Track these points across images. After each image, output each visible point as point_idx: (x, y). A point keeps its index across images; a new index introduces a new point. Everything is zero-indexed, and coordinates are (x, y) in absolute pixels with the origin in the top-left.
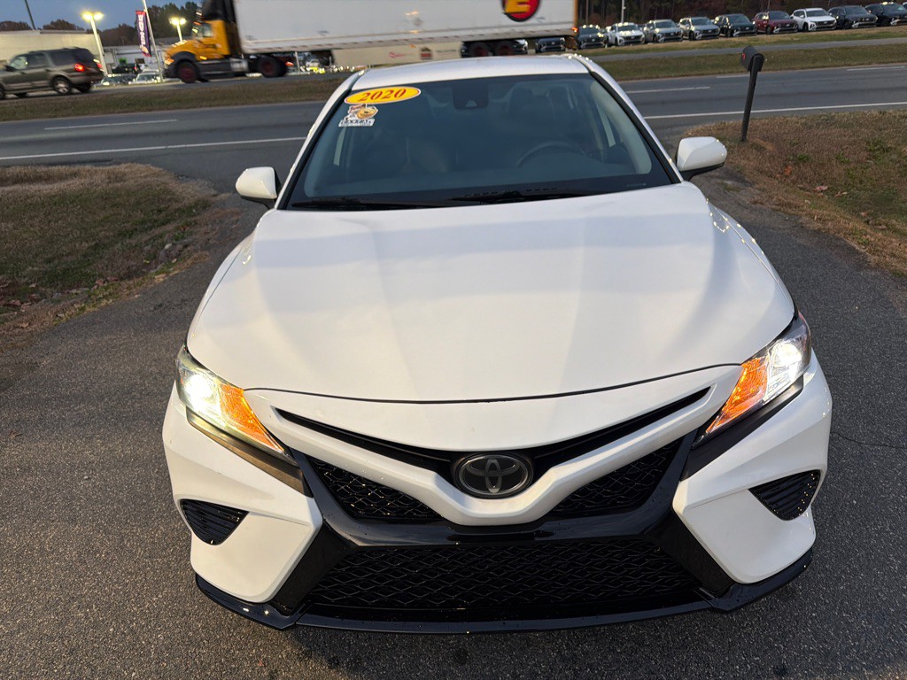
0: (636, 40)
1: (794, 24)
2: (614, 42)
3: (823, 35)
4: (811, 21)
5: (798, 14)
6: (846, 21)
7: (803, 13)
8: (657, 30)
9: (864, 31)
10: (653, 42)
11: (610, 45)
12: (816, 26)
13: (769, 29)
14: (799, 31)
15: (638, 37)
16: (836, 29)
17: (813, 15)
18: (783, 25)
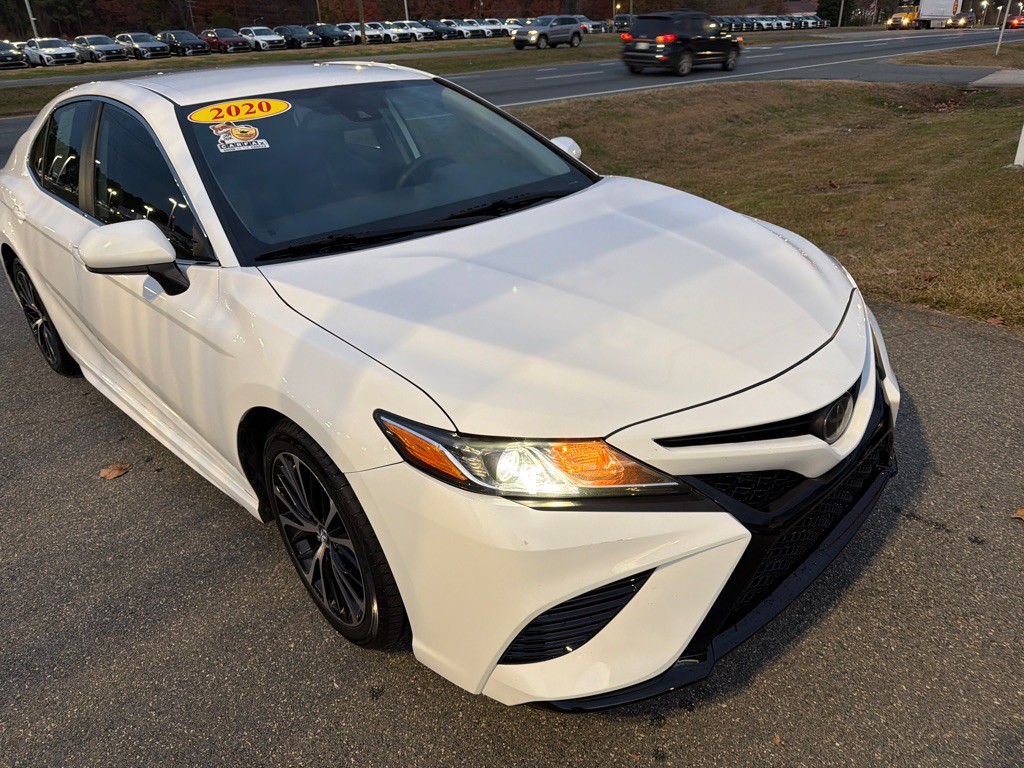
0: (69, 59)
1: (245, 42)
2: (39, 61)
3: (278, 55)
4: (262, 39)
5: (245, 32)
6: (294, 40)
7: (251, 32)
8: (93, 47)
9: (314, 50)
10: (92, 61)
11: (34, 65)
12: (268, 45)
13: (222, 48)
14: (253, 50)
15: (71, 55)
16: (288, 48)
17: (260, 34)
18: (236, 44)
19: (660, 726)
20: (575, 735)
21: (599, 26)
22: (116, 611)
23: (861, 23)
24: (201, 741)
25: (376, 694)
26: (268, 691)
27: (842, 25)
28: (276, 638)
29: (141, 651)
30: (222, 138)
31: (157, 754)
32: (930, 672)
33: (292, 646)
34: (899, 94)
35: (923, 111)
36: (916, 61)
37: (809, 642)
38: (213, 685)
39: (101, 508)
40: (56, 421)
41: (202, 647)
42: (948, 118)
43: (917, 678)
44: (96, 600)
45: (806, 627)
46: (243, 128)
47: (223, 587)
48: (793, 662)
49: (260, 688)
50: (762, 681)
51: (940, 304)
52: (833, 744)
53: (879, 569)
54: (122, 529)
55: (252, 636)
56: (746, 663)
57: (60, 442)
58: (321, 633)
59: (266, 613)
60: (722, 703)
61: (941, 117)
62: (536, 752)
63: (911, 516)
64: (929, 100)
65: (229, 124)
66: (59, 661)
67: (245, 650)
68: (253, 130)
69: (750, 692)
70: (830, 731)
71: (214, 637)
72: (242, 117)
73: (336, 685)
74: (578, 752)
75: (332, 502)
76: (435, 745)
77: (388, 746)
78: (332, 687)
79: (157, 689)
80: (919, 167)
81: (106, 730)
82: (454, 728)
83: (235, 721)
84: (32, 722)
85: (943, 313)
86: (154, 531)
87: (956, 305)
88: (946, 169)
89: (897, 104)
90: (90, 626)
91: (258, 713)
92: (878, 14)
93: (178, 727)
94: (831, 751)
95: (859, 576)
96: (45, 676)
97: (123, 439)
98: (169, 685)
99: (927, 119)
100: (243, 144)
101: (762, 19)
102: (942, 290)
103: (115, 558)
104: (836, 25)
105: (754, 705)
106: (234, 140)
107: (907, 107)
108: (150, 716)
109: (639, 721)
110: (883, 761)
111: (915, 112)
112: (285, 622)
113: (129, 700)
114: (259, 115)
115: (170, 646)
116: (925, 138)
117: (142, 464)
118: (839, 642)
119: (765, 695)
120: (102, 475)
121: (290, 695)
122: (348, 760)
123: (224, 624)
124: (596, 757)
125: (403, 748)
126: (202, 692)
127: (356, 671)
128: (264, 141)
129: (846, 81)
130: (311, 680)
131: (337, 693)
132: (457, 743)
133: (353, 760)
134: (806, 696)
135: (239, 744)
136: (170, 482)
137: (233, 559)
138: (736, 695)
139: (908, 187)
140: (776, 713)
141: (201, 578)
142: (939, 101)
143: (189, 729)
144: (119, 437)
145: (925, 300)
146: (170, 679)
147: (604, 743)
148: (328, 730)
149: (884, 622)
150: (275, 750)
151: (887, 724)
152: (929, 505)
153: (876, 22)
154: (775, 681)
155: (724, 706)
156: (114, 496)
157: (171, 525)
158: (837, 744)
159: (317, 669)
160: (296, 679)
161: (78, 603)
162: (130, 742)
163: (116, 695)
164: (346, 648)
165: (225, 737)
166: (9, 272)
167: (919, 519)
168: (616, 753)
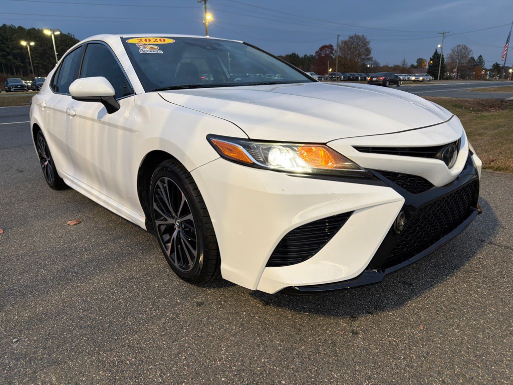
19: (355, 321)
20: (307, 323)
21: (321, 77)
22: (68, 272)
23: (449, 78)
24: (105, 321)
25: (199, 305)
26: (142, 303)
27: (440, 79)
28: (149, 283)
29: (78, 287)
30: (141, 48)
31: (81, 327)
32: (507, 303)
33: (157, 286)
34: (470, 103)
35: (483, 111)
36: (478, 91)
37: (437, 289)
38: (114, 300)
39: (66, 235)
40: (48, 205)
41: (110, 286)
42: (496, 113)
43: (500, 305)
44: (58, 268)
45: (435, 283)
46: (151, 46)
47: (123, 264)
48: (429, 297)
49: (138, 302)
50: (412, 304)
51: (498, 169)
52: (454, 330)
53: (474, 262)
54: (75, 243)
55: (136, 282)
56: (402, 297)
57: (49, 212)
58: (173, 281)
59: (144, 274)
60: (389, 312)
61: (491, 113)
62: (286, 329)
63: (490, 243)
64: (485, 106)
65: (145, 44)
66: (36, 290)
67: (132, 287)
68: (156, 47)
69: (406, 308)
70: (452, 325)
71: (117, 282)
72: (152, 42)
73: (178, 301)
74: (309, 330)
75: (183, 194)
76: (230, 325)
77: (205, 325)
78: (177, 302)
79: (84, 301)
80: (482, 131)
81: (56, 317)
82: (241, 318)
83: (124, 314)
84: (18, 313)
85: (500, 172)
86: (91, 243)
87: (507, 169)
88: (496, 131)
89: (469, 108)
90: (54, 277)
91: (136, 311)
92: (457, 75)
93: (93, 316)
94: (453, 334)
95: (463, 265)
96: (27, 296)
97: (80, 211)
98: (91, 300)
99: (485, 114)
100: (151, 51)
101: (401, 76)
102: (499, 164)
103: (70, 253)
104: (437, 79)
105: (407, 314)
106: (147, 50)
107: (474, 109)
108: (80, 312)
109: (343, 318)
110: (483, 338)
111: (479, 111)
112: (154, 277)
113: (70, 305)
114: (159, 42)
115: (93, 285)
116: (484, 121)
117: (88, 220)
118: (454, 290)
119: (413, 310)
120: (68, 223)
121: (154, 305)
122: (182, 331)
123: (122, 278)
124: (319, 332)
125: (213, 326)
126: (108, 303)
127: (189, 295)
128: (161, 51)
129: (443, 97)
130: (166, 299)
131: (179, 304)
132: (242, 324)
133: (185, 330)
134: (437, 311)
135: (125, 323)
136: (101, 226)
137: (130, 254)
138: (397, 309)
139: (478, 137)
140: (420, 317)
141: (112, 260)
142: (491, 107)
143: (99, 317)
144: (79, 211)
145: (491, 168)
146: (91, 298)
147: (323, 326)
148: (173, 319)
149: (479, 283)
150: (143, 326)
151: (484, 323)
152: (500, 239)
153: (457, 78)
154: (419, 304)
155: (391, 313)
156: (73, 231)
157: (100, 241)
158: (456, 331)
159: (169, 294)
160: (157, 298)
161: (49, 269)
162: (68, 322)
163: (63, 304)
164: (185, 286)
165: (118, 320)
166: (35, 141)
167: (495, 244)
168: (330, 331)
